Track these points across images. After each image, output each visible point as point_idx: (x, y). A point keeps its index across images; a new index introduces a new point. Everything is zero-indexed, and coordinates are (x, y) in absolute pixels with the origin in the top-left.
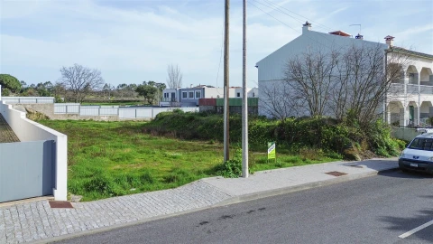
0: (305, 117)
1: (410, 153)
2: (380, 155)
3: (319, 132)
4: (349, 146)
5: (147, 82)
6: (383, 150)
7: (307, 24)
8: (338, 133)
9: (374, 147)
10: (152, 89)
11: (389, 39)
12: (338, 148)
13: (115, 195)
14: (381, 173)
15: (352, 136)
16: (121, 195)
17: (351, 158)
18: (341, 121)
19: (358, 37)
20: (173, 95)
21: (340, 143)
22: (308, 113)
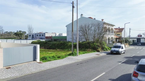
0: (84, 41)
1: (113, 49)
2: (104, 51)
3: (90, 45)
4: (98, 49)
5: (19, 31)
6: (105, 49)
7: (82, 15)
8: (95, 45)
9: (103, 49)
10: (21, 33)
11: (102, 20)
12: (95, 49)
13: (49, 61)
14: (107, 54)
15: (98, 46)
16: (51, 61)
17: (98, 51)
18: (95, 42)
19: (94, 19)
20: (33, 35)
21: (95, 48)
22: (85, 40)
